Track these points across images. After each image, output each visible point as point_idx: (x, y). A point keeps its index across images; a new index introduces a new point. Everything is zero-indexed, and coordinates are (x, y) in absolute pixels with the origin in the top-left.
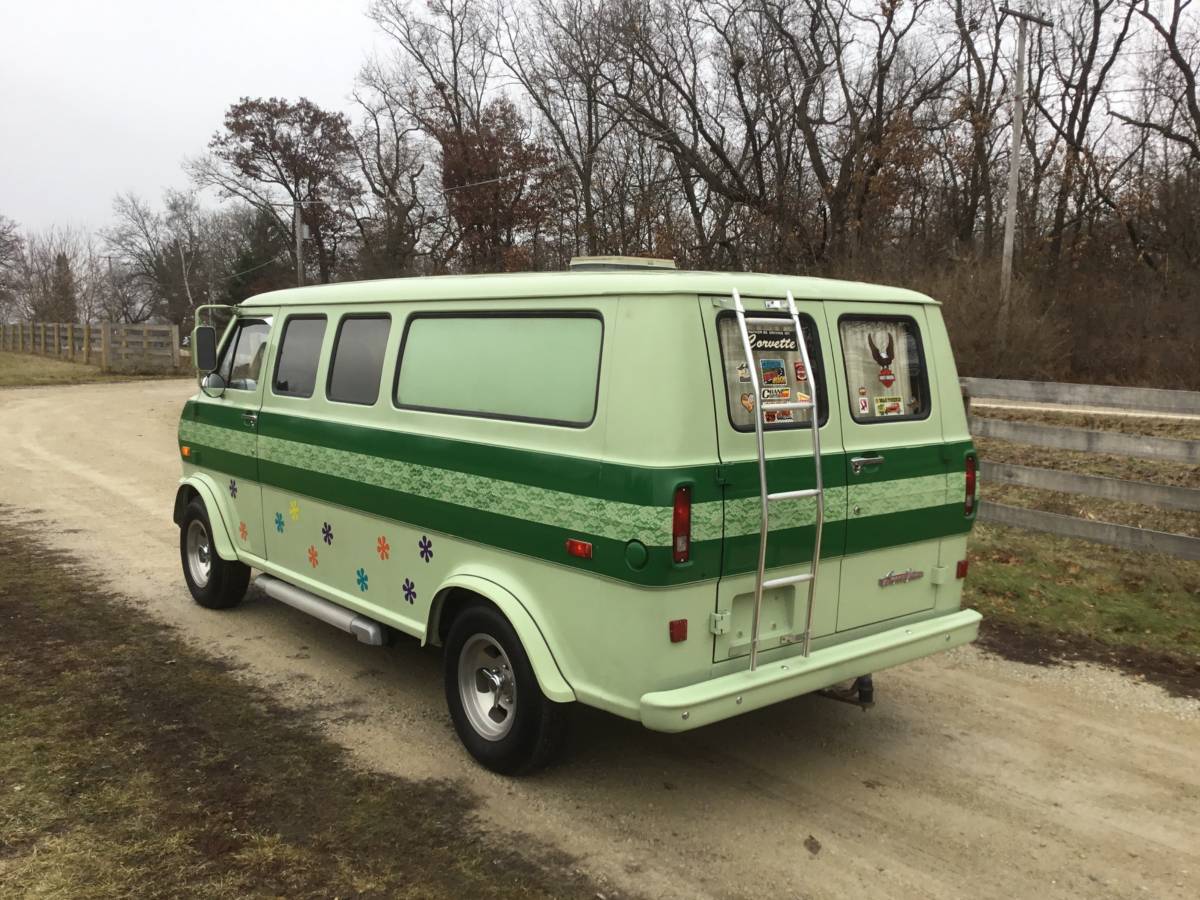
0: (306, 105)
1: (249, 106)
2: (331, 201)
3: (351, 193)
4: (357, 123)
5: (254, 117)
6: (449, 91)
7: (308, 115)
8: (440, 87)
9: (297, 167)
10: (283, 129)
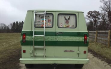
0: (95, 11)
1: (90, 12)
2: (97, 20)
3: (99, 19)
4: (100, 12)
5: (90, 13)
6: (109, 7)
7: (95, 12)
8: (108, 7)
9: (94, 17)
10: (93, 14)
